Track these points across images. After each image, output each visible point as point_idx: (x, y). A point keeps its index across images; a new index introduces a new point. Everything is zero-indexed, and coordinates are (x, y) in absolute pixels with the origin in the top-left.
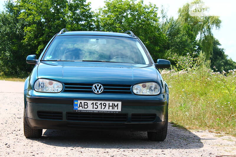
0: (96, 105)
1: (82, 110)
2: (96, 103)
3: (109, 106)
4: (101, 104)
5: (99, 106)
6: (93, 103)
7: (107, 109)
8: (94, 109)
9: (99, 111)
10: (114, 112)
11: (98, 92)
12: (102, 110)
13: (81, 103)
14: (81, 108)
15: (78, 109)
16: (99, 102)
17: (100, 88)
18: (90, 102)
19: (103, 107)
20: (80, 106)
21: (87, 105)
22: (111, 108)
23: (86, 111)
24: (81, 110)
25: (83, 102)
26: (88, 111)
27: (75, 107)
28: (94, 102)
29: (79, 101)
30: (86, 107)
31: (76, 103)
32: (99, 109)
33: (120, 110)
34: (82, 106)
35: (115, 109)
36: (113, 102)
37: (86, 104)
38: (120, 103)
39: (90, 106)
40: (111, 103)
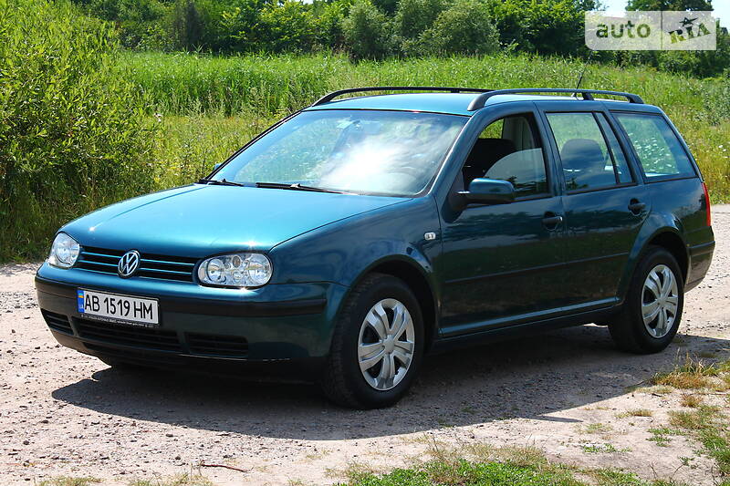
0: (112, 305)
1: (91, 315)
2: (111, 300)
3: (136, 309)
4: (120, 302)
5: (118, 307)
7: (131, 317)
8: (110, 315)
9: (117, 320)
10: (145, 323)
11: (125, 272)
12: (121, 317)
13: (88, 296)
14: (88, 311)
15: (85, 311)
16: (117, 298)
17: (130, 264)
18: (102, 296)
19: (125, 311)
21: (97, 303)
22: (138, 313)
23: (97, 316)
24: (88, 314)
25: (91, 294)
26: (99, 316)
28: (110, 297)
29: (86, 293)
30: (96, 307)
31: (80, 296)
32: (117, 315)
33: (155, 320)
35: (147, 319)
36: (143, 301)
37: (95, 300)
38: (155, 304)
39: (103, 306)
40: (138, 301)
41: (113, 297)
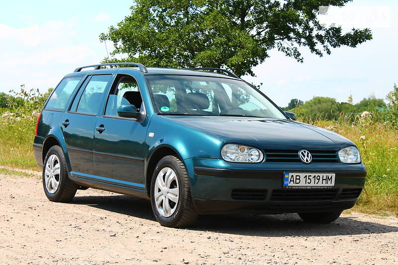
0: (309, 179)
1: (294, 186)
2: (309, 176)
4: (315, 176)
5: (313, 180)
6: (306, 176)
7: (320, 184)
8: (307, 185)
9: (312, 187)
10: (327, 187)
12: (316, 185)
13: (292, 176)
14: (292, 184)
15: (289, 185)
16: (313, 175)
18: (302, 175)
19: (317, 181)
20: (291, 181)
21: (299, 179)
22: (324, 181)
23: (298, 187)
24: (292, 187)
25: (295, 174)
26: (300, 187)
27: (286, 183)
28: (308, 174)
29: (291, 174)
30: (298, 181)
31: (286, 176)
32: (312, 184)
33: (333, 184)
34: (293, 181)
35: (329, 184)
36: (327, 174)
37: (298, 177)
38: (334, 175)
39: (303, 180)
40: (325, 175)
41: (310, 174)
